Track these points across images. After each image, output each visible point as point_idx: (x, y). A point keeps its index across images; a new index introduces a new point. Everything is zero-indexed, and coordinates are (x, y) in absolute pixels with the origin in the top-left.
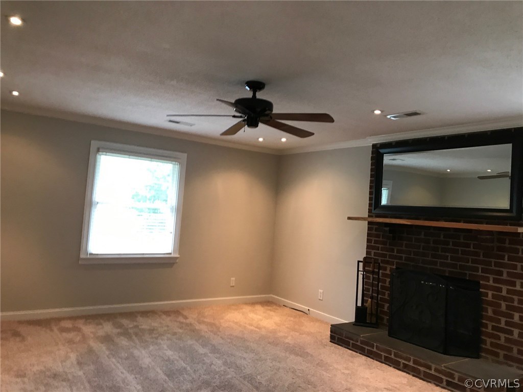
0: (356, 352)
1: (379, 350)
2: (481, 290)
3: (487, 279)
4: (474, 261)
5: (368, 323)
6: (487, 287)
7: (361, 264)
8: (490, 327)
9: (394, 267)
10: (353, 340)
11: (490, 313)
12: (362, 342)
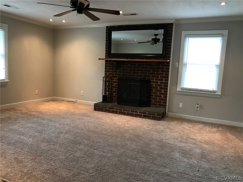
0: (107, 112)
1: (116, 110)
2: (151, 83)
3: (153, 79)
4: (149, 73)
5: (108, 101)
6: (153, 82)
7: (104, 78)
8: (154, 96)
9: (117, 78)
10: (105, 108)
11: (154, 91)
12: (109, 108)
